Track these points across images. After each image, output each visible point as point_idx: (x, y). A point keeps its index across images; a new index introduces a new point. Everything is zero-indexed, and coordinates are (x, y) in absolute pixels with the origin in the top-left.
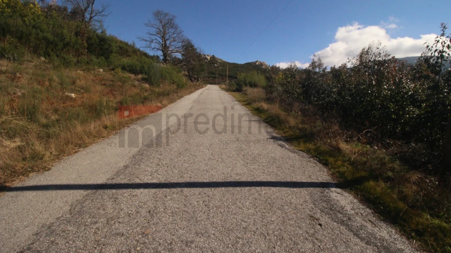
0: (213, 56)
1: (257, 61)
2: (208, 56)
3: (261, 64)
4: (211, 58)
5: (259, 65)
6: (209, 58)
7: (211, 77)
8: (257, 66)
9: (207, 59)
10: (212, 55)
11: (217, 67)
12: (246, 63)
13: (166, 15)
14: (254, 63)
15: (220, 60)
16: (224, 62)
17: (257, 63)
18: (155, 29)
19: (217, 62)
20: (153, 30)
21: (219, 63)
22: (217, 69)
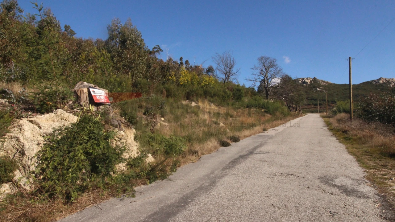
0: (315, 78)
1: (380, 79)
2: (307, 79)
3: (388, 82)
4: (311, 81)
5: (384, 83)
6: (309, 81)
7: (313, 104)
8: (381, 85)
9: (306, 83)
10: (313, 78)
11: (321, 91)
12: (363, 83)
13: (268, 58)
14: (377, 82)
15: (324, 82)
16: (330, 84)
17: (381, 82)
18: (258, 71)
19: (319, 85)
20: (257, 72)
21: (322, 86)
22: (319, 93)
